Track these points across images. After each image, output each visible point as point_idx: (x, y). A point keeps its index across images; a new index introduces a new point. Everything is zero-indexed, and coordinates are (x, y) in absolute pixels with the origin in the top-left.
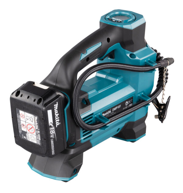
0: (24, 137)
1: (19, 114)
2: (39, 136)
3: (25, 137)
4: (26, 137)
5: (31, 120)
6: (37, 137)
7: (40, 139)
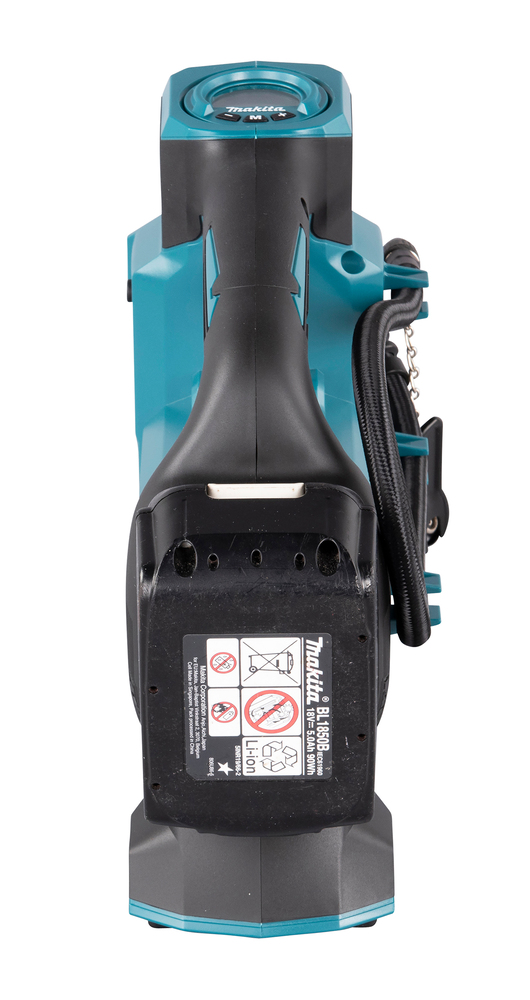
0: (217, 767)
1: (203, 661)
2: (324, 731)
3: (225, 768)
4: (232, 765)
5: (283, 666)
6: (310, 740)
7: (325, 745)
